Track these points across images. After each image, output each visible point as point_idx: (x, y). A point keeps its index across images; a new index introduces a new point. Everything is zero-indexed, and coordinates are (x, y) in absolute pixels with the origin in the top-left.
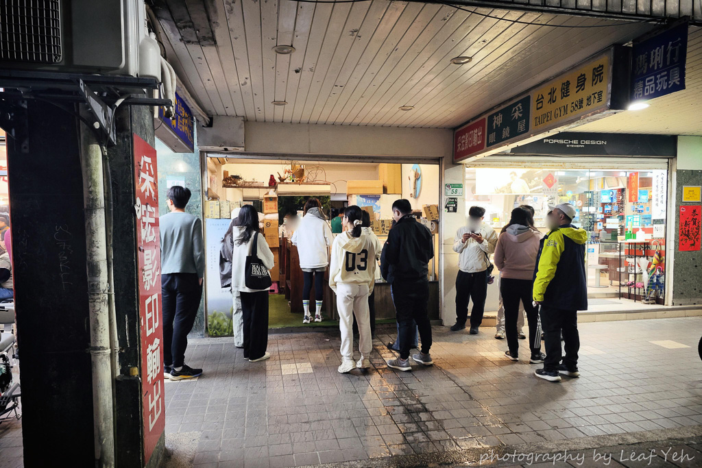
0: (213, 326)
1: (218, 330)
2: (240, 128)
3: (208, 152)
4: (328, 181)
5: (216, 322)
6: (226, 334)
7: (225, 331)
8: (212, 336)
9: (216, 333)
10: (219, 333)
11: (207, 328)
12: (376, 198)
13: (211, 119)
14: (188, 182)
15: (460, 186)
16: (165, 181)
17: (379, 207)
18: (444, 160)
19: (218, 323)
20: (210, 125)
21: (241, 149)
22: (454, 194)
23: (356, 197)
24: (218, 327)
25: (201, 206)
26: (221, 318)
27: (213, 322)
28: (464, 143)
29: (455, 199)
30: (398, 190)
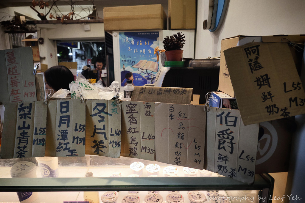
12: (152, 36)
30: (192, 25)
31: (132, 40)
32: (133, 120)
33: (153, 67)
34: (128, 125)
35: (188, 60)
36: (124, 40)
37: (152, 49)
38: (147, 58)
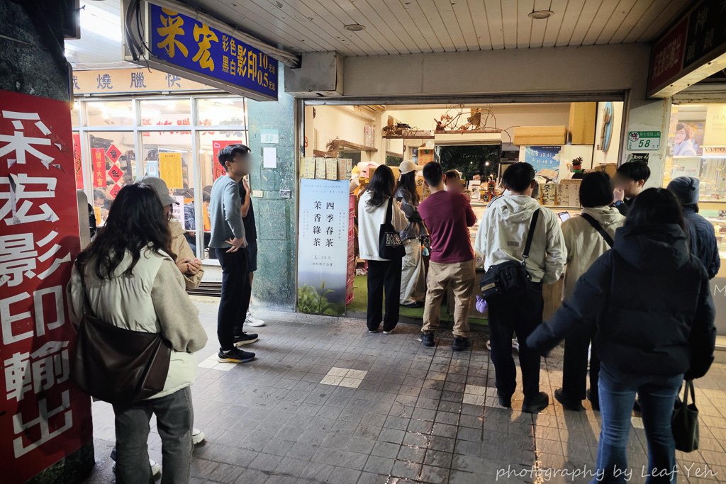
0: (303, 301)
1: (308, 305)
2: (332, 66)
3: (305, 99)
4: (499, 127)
5: (306, 297)
6: (317, 312)
7: (315, 308)
8: (303, 312)
9: (306, 309)
10: (309, 310)
11: (297, 303)
12: (555, 150)
13: (300, 57)
14: (281, 136)
15: (656, 135)
16: (260, 135)
17: (558, 163)
18: (631, 94)
19: (308, 298)
20: (299, 65)
21: (335, 94)
22: (643, 147)
23: (525, 150)
24: (308, 303)
25: (294, 163)
26: (312, 293)
27: (303, 297)
28: (661, 64)
29: (644, 155)
30: (589, 139)
31: (537, 152)
32: (560, 191)
33: (553, 175)
34: (558, 193)
35: (584, 170)
36: (529, 153)
37: (553, 160)
38: (549, 168)
